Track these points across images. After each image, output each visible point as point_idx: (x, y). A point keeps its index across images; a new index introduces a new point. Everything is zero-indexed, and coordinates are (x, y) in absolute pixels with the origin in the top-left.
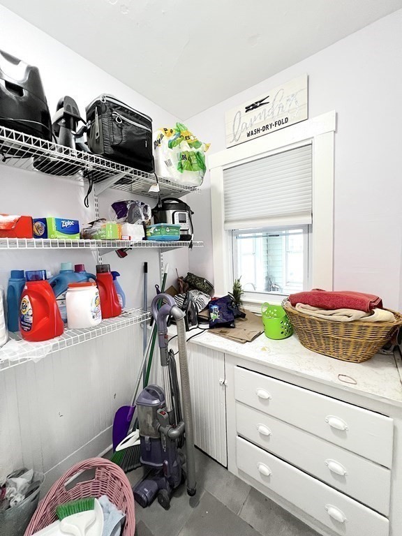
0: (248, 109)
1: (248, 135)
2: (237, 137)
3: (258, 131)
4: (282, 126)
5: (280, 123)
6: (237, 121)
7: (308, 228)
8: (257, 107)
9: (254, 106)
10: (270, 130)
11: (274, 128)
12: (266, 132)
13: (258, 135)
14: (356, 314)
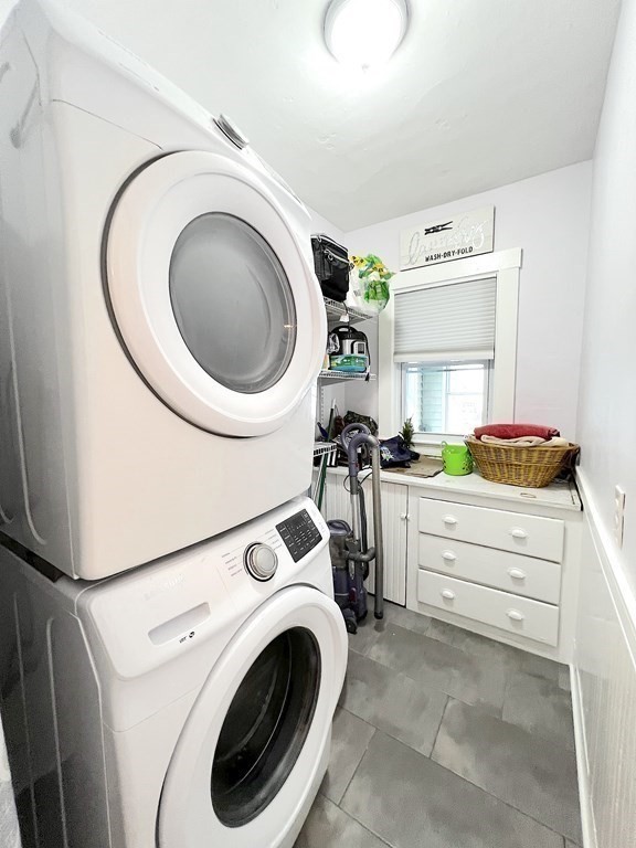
0: (428, 231)
1: (427, 260)
2: (414, 260)
3: (439, 256)
4: (465, 255)
5: (464, 251)
6: (415, 242)
7: (490, 364)
8: (438, 231)
9: (435, 230)
10: (452, 257)
11: (456, 256)
12: (448, 258)
13: (437, 261)
14: (536, 439)
